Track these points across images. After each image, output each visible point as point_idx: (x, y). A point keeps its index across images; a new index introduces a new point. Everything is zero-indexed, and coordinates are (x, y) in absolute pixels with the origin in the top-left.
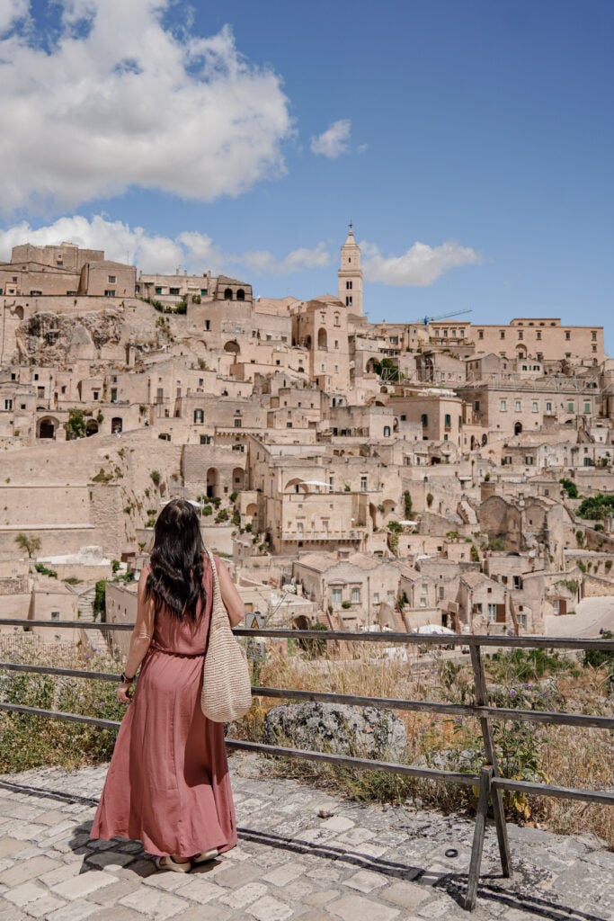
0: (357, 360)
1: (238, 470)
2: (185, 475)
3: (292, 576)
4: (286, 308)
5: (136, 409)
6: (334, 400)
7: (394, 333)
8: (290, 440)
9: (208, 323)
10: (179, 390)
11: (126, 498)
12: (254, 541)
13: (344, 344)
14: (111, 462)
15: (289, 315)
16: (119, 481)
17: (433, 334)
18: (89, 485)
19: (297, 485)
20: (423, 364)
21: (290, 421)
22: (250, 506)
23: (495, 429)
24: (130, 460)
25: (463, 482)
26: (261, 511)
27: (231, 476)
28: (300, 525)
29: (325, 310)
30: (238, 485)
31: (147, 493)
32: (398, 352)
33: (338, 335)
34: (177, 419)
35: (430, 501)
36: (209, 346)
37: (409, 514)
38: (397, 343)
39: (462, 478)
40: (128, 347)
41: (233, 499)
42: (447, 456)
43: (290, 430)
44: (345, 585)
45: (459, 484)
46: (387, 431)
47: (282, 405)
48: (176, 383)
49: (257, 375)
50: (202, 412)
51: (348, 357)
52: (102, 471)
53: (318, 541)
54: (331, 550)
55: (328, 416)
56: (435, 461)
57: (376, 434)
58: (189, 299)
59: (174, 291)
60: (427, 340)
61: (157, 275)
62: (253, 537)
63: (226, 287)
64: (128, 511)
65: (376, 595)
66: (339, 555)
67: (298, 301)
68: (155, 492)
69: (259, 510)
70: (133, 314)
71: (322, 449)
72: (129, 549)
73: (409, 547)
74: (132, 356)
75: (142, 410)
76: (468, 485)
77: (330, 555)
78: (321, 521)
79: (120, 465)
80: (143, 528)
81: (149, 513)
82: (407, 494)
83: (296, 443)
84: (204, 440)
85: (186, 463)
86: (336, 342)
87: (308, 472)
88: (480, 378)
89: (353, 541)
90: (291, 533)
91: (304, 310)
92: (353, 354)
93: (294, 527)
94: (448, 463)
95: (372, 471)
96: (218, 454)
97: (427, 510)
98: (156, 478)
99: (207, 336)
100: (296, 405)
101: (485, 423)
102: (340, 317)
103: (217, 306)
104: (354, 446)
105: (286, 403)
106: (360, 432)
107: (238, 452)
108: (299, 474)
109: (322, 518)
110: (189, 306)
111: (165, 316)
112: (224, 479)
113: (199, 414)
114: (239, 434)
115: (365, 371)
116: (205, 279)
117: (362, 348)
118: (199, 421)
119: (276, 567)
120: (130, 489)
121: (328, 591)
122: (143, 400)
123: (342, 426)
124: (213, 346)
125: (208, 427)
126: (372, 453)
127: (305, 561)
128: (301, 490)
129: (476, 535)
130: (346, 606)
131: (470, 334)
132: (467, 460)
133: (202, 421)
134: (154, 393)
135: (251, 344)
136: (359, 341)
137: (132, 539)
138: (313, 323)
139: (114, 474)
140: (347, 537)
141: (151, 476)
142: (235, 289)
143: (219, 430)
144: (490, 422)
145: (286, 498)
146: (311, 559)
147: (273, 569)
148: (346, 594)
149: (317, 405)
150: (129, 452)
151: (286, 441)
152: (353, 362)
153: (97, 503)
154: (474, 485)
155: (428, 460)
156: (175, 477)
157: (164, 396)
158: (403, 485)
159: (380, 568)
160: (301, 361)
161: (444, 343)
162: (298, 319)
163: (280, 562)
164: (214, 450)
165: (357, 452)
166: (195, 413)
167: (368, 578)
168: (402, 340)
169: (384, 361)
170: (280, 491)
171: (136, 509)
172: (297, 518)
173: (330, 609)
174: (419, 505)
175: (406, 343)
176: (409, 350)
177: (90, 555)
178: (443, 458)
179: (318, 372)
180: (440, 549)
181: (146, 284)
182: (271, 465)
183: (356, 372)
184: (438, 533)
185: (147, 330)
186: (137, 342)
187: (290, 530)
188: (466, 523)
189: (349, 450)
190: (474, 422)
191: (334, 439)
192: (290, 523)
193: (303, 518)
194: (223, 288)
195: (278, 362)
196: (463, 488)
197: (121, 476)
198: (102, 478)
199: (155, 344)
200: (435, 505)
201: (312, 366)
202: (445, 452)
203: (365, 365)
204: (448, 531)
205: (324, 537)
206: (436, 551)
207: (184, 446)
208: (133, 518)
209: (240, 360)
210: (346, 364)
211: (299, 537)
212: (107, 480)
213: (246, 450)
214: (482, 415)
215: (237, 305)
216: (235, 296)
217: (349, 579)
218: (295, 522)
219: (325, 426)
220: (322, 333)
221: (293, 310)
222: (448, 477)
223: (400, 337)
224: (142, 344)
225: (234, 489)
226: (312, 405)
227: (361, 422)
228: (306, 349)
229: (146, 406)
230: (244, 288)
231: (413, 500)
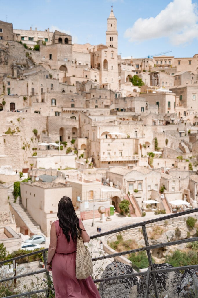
0: (122, 76)
1: (74, 129)
2: (49, 131)
3: (107, 178)
4: (86, 49)
5: (22, 98)
6: (116, 95)
7: (137, 63)
8: (99, 114)
9: (50, 56)
10: (42, 89)
11: (23, 142)
12: (86, 162)
13: (116, 67)
14: (14, 124)
15: (88, 52)
16: (19, 134)
17: (155, 63)
18: (3, 136)
19: (106, 135)
20: (153, 78)
21: (96, 105)
22: (83, 145)
23: (190, 108)
24: (23, 123)
25: (180, 133)
26: (88, 147)
27: (71, 131)
28: (109, 154)
29: (106, 50)
30: (75, 136)
31: (32, 140)
32: (140, 72)
33: (112, 64)
34: (43, 103)
35: (167, 142)
36: (53, 67)
37: (156, 148)
38: (138, 68)
39: (180, 132)
40: (12, 67)
41: (73, 142)
42: (173, 121)
43: (97, 109)
44: (135, 181)
45: (179, 134)
46: (143, 109)
47: (92, 97)
48: (40, 85)
49: (77, 82)
50: (55, 100)
51: (118, 74)
52: (10, 129)
53: (117, 161)
54: (125, 166)
55: (114, 102)
56: (167, 123)
57: (138, 111)
58: (41, 43)
59: (31, 39)
60: (153, 66)
61: (21, 30)
62: (85, 160)
63: (59, 36)
64: (24, 148)
65: (150, 186)
66: (128, 168)
67: (92, 46)
68: (36, 139)
69: (87, 148)
70: (13, 49)
71: (114, 118)
72: (26, 167)
73: (158, 164)
74: (15, 72)
75: (25, 99)
76: (183, 135)
77: (124, 167)
78: (119, 152)
79: (18, 126)
80: (31, 156)
81: (33, 149)
82: (156, 139)
83: (101, 115)
84: (57, 114)
85: (49, 125)
86: (112, 67)
87: (112, 128)
88: (181, 84)
89: (134, 161)
90: (105, 158)
91: (96, 50)
92: (120, 72)
93: (106, 155)
94: (174, 124)
95: (139, 128)
96: (65, 121)
97: (165, 146)
98: (35, 132)
99: (51, 62)
100: (99, 97)
101: (185, 106)
102: (114, 54)
103: (55, 47)
104: (129, 116)
105: (94, 96)
106: (131, 110)
107: (74, 120)
108: (107, 129)
109: (119, 150)
110: (41, 47)
111: (29, 52)
112: (67, 133)
113: (54, 101)
114: (74, 111)
115: (126, 81)
116: (47, 33)
117: (124, 70)
118: (54, 104)
119: (98, 173)
120: (24, 138)
121: (127, 184)
122: (25, 94)
123: (121, 107)
124: (54, 68)
125: (58, 107)
126: (139, 119)
127: (112, 170)
128: (108, 137)
129: (191, 158)
130: (136, 191)
131: (173, 63)
132: (183, 122)
133: (55, 105)
134: (30, 91)
135: (73, 67)
136: (123, 66)
137: (26, 162)
138: (101, 57)
139: (16, 130)
140: (131, 159)
141: (33, 131)
142: (63, 38)
143: (64, 109)
144: (187, 105)
145: (102, 141)
146: (116, 169)
147: (97, 174)
148: (136, 186)
149: (108, 97)
150: (22, 120)
151: (96, 114)
152: (120, 77)
153: (8, 145)
154: (186, 135)
155: (164, 122)
156: (44, 132)
157: (35, 92)
158: (154, 135)
159: (151, 173)
160: (95, 76)
161: (161, 68)
162: (93, 55)
163: (100, 172)
164: (63, 119)
165: (131, 119)
166: (52, 100)
167: (146, 178)
168: (141, 66)
169: (135, 76)
170: (98, 137)
171: (27, 147)
172: (108, 150)
173: (129, 193)
174: (161, 144)
175: (143, 67)
176: (144, 71)
177: (7, 170)
178: (171, 122)
179: (104, 82)
180: (173, 165)
181: (17, 34)
182: (93, 125)
183: (121, 82)
184: (172, 157)
185: (22, 58)
186: (17, 64)
187: (105, 156)
188: (184, 152)
189: (127, 118)
190: (180, 105)
191: (118, 113)
192: (104, 153)
193: (110, 150)
194: (57, 37)
195: (86, 76)
196: (181, 136)
197: (19, 131)
198: (10, 132)
199: (27, 66)
200: (169, 144)
201: (101, 79)
202: (172, 119)
203: (126, 78)
204: (177, 156)
205: (120, 159)
206: (171, 166)
207: (48, 117)
208: (27, 152)
209: (68, 75)
210: (117, 78)
211: (108, 160)
212: (12, 133)
213: (77, 118)
214: (184, 102)
215: (65, 46)
216: (63, 42)
217: (137, 179)
218: (106, 152)
219: (113, 107)
220: (105, 62)
221: (90, 50)
222: (174, 131)
223: (140, 64)
224: (20, 66)
225: (73, 138)
226: (106, 97)
227: (131, 105)
228: (98, 70)
229: (26, 97)
230: (68, 37)
231: (158, 142)
